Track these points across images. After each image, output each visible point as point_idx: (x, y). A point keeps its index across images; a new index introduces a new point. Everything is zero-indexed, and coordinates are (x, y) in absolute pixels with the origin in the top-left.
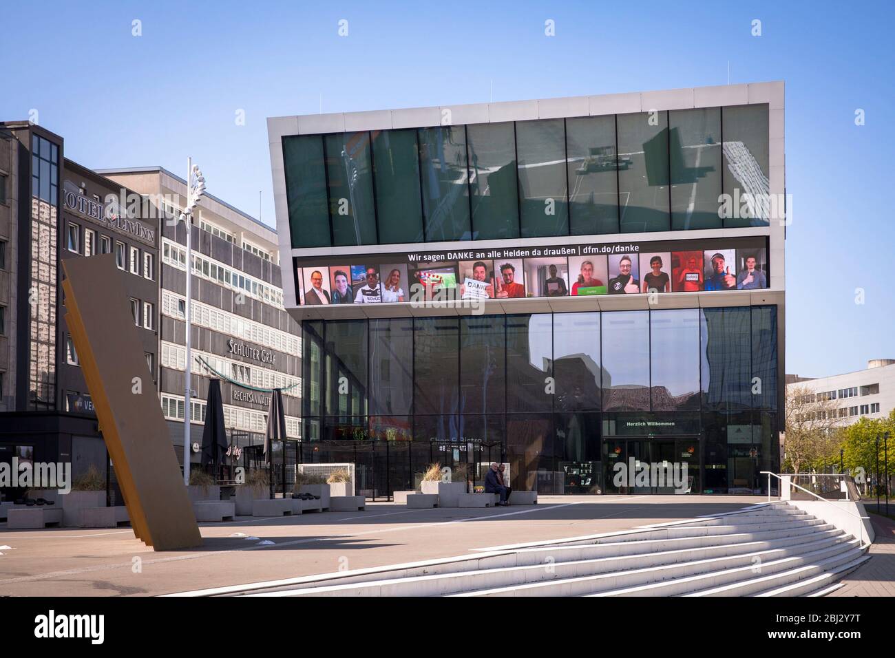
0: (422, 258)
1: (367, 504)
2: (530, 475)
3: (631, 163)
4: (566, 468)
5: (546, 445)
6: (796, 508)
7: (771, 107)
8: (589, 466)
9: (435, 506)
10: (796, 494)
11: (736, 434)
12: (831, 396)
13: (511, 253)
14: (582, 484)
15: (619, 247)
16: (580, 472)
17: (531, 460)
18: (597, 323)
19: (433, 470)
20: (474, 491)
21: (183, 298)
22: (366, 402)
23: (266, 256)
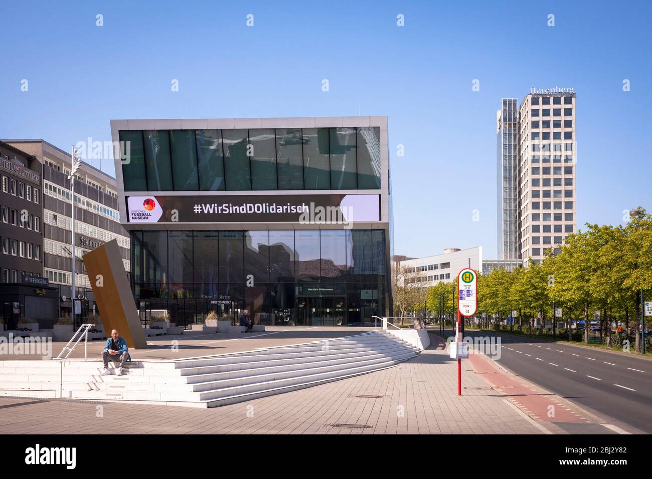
1: (183, 331)
2: (256, 315)
3: (310, 141)
4: (276, 312)
5: (265, 300)
6: (389, 333)
7: (381, 129)
8: (288, 311)
9: (216, 332)
10: (389, 327)
11: (365, 294)
12: (424, 269)
14: (285, 320)
16: (283, 314)
17: (257, 307)
18: (292, 236)
19: (211, 315)
20: (235, 325)
21: (56, 214)
22: (164, 275)
23: (100, 188)
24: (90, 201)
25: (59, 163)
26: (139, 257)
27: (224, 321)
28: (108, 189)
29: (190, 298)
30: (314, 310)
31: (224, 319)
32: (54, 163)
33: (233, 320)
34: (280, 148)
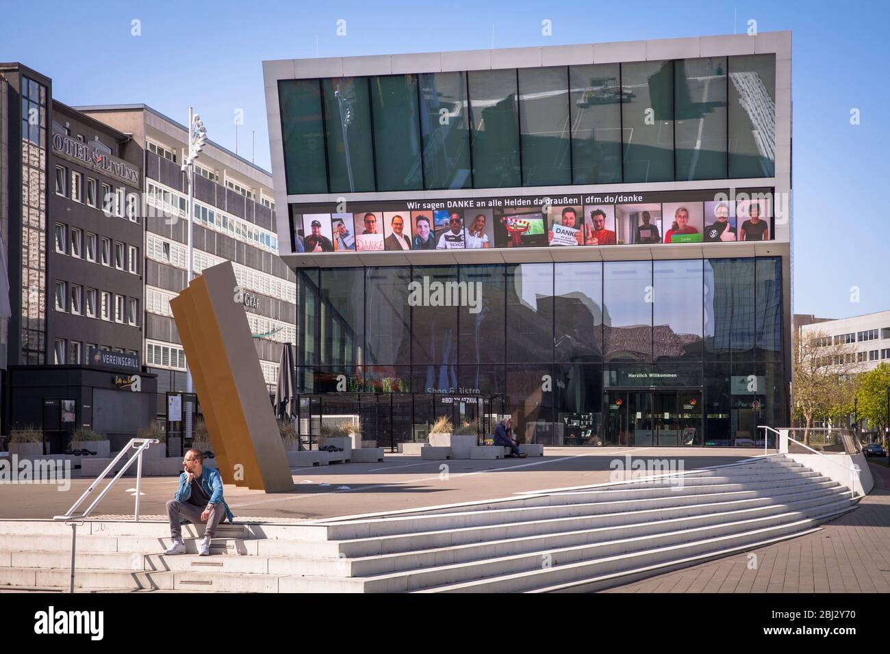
0: (421, 206)
1: (385, 455)
2: (529, 425)
3: (635, 96)
4: (566, 419)
6: (793, 461)
7: (777, 57)
8: (589, 418)
9: (447, 458)
10: (792, 449)
11: (740, 385)
12: (850, 339)
13: (512, 202)
14: (583, 435)
15: (622, 197)
16: (580, 424)
17: (531, 411)
18: (598, 273)
19: (441, 423)
20: (484, 444)
21: (167, 240)
22: (359, 351)
23: (249, 194)
24: (230, 217)
25: (175, 149)
26: (312, 319)
27: (464, 437)
28: (263, 196)
29: (405, 393)
30: (639, 415)
31: (467, 432)
32: (166, 148)
33: (482, 433)
34: (577, 112)
